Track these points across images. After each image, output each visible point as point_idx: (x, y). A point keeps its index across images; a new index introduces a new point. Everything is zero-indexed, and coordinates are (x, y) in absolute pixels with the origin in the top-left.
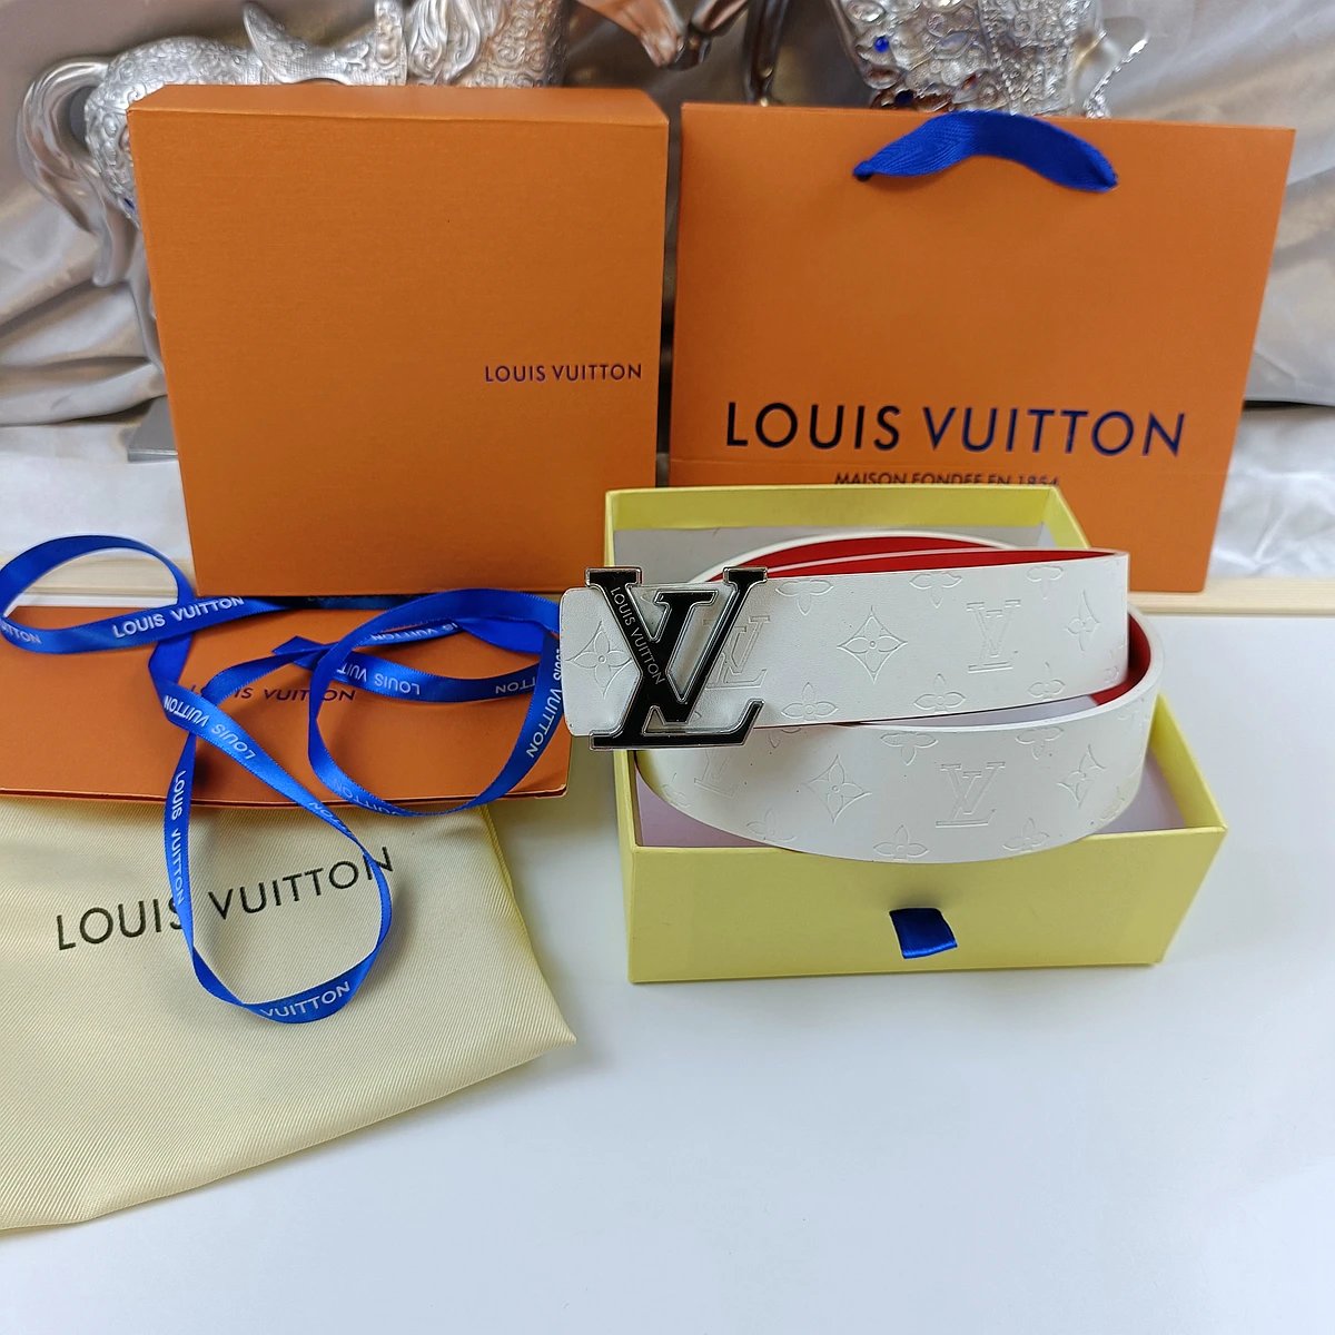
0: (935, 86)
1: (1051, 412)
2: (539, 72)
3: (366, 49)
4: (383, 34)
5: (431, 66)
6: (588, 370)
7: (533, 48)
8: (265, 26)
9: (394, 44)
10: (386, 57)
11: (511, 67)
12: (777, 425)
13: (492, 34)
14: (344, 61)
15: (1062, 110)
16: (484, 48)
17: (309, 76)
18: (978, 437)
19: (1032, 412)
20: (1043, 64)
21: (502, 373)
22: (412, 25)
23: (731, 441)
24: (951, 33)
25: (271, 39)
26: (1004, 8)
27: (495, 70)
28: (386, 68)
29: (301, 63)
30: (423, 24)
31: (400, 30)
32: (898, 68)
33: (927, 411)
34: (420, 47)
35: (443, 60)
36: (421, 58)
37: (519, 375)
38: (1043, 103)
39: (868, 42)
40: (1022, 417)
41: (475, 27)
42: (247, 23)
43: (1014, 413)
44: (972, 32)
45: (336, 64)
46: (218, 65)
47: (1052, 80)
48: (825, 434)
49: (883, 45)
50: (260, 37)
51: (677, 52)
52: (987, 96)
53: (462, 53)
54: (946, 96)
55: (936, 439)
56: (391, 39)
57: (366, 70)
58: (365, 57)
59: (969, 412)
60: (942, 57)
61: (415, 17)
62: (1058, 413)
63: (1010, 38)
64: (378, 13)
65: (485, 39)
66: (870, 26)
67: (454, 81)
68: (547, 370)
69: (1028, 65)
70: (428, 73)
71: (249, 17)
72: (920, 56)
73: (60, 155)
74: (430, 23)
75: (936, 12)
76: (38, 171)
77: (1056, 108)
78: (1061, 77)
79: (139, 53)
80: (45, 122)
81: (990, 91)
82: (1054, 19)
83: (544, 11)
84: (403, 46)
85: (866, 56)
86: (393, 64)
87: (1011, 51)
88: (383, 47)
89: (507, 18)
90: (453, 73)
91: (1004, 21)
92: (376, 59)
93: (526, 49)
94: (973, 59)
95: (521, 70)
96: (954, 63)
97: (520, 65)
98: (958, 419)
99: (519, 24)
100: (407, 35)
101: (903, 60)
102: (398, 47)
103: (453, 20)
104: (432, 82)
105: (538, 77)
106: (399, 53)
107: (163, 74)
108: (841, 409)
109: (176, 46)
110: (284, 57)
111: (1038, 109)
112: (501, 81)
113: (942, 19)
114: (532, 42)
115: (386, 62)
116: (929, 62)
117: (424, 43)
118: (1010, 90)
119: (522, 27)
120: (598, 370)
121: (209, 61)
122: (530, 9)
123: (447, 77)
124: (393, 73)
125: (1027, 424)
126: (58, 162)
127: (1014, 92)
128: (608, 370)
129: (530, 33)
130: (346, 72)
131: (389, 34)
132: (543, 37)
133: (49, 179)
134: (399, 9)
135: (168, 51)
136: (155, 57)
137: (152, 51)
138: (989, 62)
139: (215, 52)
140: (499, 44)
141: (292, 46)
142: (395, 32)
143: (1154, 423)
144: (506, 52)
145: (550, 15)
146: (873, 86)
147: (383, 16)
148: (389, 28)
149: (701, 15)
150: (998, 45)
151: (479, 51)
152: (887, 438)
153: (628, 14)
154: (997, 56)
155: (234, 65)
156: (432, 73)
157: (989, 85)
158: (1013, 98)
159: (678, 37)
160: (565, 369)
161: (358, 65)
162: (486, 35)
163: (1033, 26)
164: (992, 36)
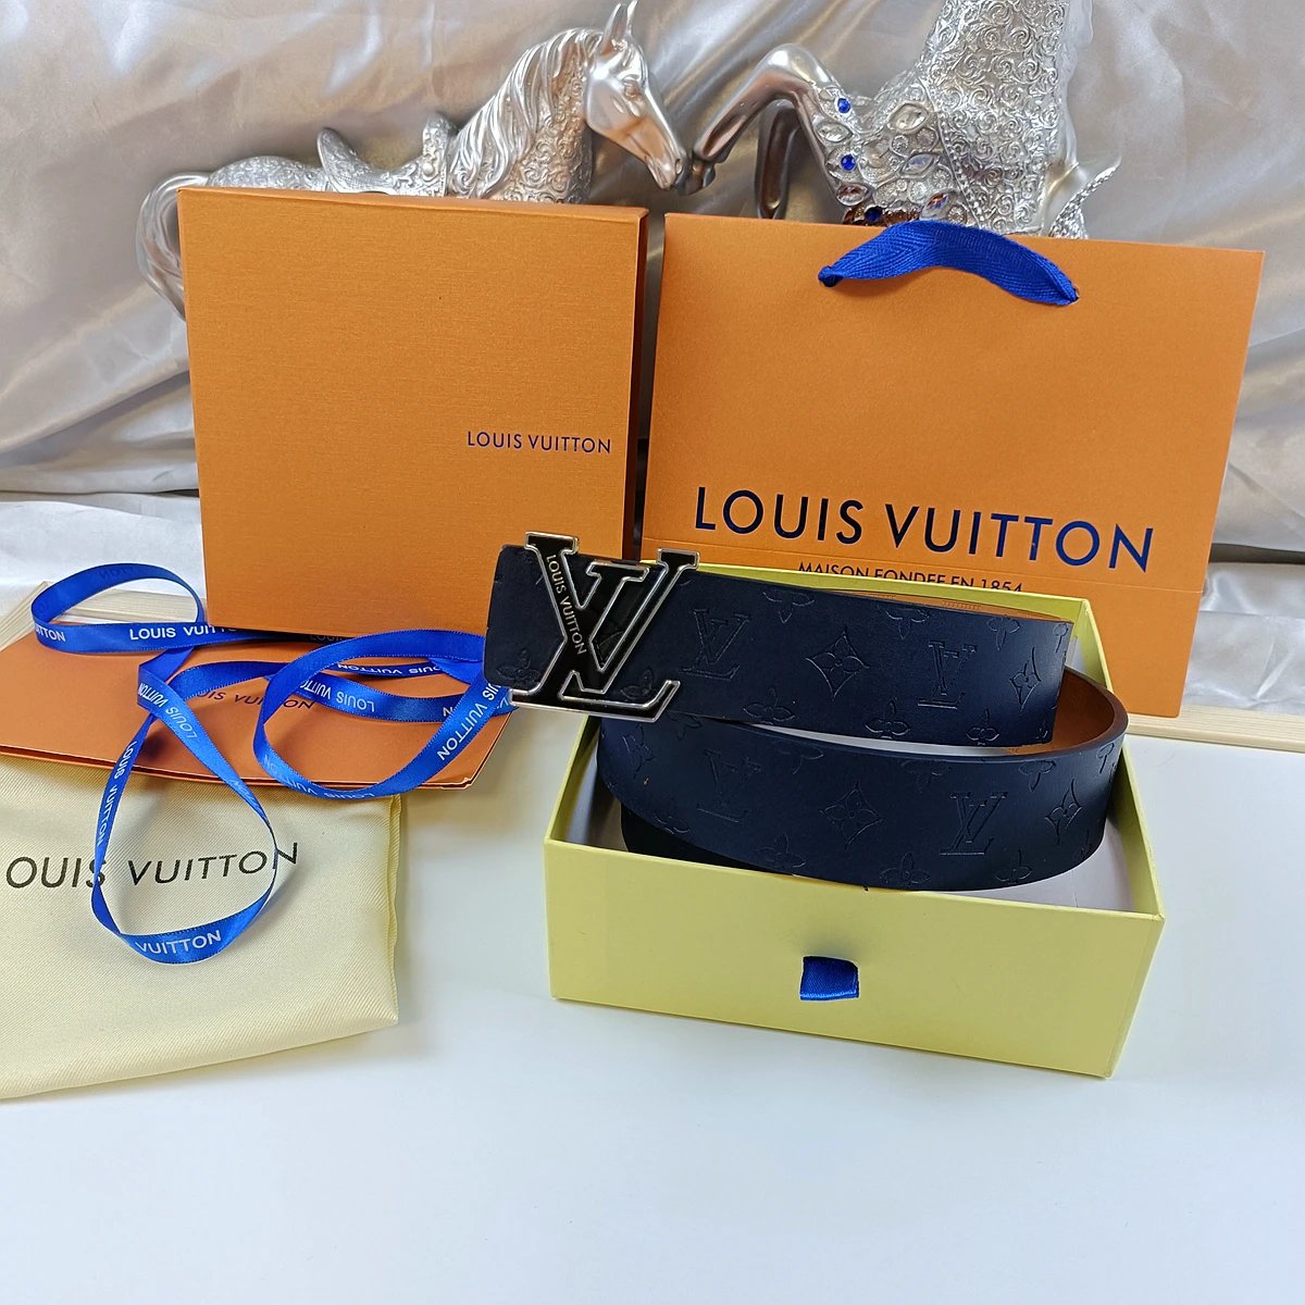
0: (902, 203)
1: (1015, 518)
2: (560, 192)
3: (414, 167)
4: (428, 155)
5: (467, 183)
6: (561, 442)
7: (556, 170)
8: (336, 148)
9: (436, 165)
10: (428, 175)
11: (535, 187)
12: (743, 512)
13: (519, 158)
14: (395, 178)
15: (1031, 232)
16: (512, 168)
17: (366, 189)
18: (940, 539)
19: (995, 517)
20: (1012, 188)
21: (483, 439)
22: (456, 149)
23: (700, 524)
24: (915, 154)
25: (339, 159)
26: (964, 131)
27: (522, 190)
28: (429, 184)
29: (361, 180)
30: (463, 148)
31: (443, 152)
32: (865, 185)
33: (889, 508)
34: (459, 167)
35: (478, 179)
36: (459, 178)
37: (499, 442)
38: (1012, 225)
39: (835, 161)
40: (985, 520)
41: (505, 152)
42: (319, 144)
43: (977, 516)
44: (937, 154)
45: (389, 181)
46: (293, 178)
47: (1023, 204)
48: (789, 524)
49: (848, 163)
50: (329, 156)
51: (678, 175)
52: (955, 217)
53: (494, 173)
54: (913, 213)
55: (898, 537)
56: (434, 160)
57: (411, 186)
58: (412, 175)
59: (931, 512)
60: (907, 177)
61: (458, 143)
62: (1021, 519)
63: (972, 160)
64: (425, 137)
65: (513, 163)
66: (836, 146)
67: (486, 196)
68: (524, 440)
69: (995, 187)
70: (464, 190)
71: (322, 140)
72: (886, 175)
73: (168, 254)
74: (469, 149)
75: (898, 134)
76: (151, 268)
77: (1026, 229)
78: (1033, 202)
79: (232, 167)
80: (157, 225)
81: (959, 212)
82: (1017, 143)
83: (566, 140)
84: (444, 164)
85: (835, 174)
86: (435, 181)
87: (976, 173)
88: (427, 167)
89: (534, 144)
90: (484, 190)
91: (967, 144)
92: (420, 177)
93: (549, 171)
94: (939, 181)
95: (544, 190)
96: (919, 183)
97: (543, 186)
98: (920, 519)
99: (544, 150)
100: (449, 158)
101: (869, 178)
102: (440, 166)
103: (488, 148)
104: (467, 197)
105: (558, 196)
106: (439, 174)
107: (245, 183)
108: (805, 500)
109: (261, 162)
110: (347, 173)
111: (1008, 230)
112: (526, 199)
113: (906, 140)
114: (553, 167)
115: (430, 178)
116: (895, 181)
117: (462, 164)
118: (979, 211)
119: (546, 152)
120: (570, 442)
121: (286, 175)
122: (553, 137)
123: (479, 194)
124: (433, 189)
125: (990, 528)
126: (167, 259)
127: (983, 214)
128: (579, 443)
129: (552, 158)
130: (396, 187)
131: (433, 156)
132: (564, 162)
133: (159, 275)
134: (445, 135)
135: (255, 165)
136: (243, 170)
137: (242, 166)
138: (956, 184)
139: (293, 168)
140: (525, 167)
141: (356, 167)
142: (438, 154)
143: (1120, 535)
144: (532, 173)
145: (572, 143)
146: (845, 203)
147: (429, 139)
148: (432, 151)
149: (700, 145)
150: (963, 167)
151: (506, 172)
152: (850, 532)
153: (636, 142)
154: (963, 177)
155: (307, 180)
156: (467, 191)
157: (958, 206)
158: (982, 219)
159: (678, 160)
160: (540, 439)
161: (406, 181)
162: (515, 157)
163: (994, 148)
164: (955, 158)
